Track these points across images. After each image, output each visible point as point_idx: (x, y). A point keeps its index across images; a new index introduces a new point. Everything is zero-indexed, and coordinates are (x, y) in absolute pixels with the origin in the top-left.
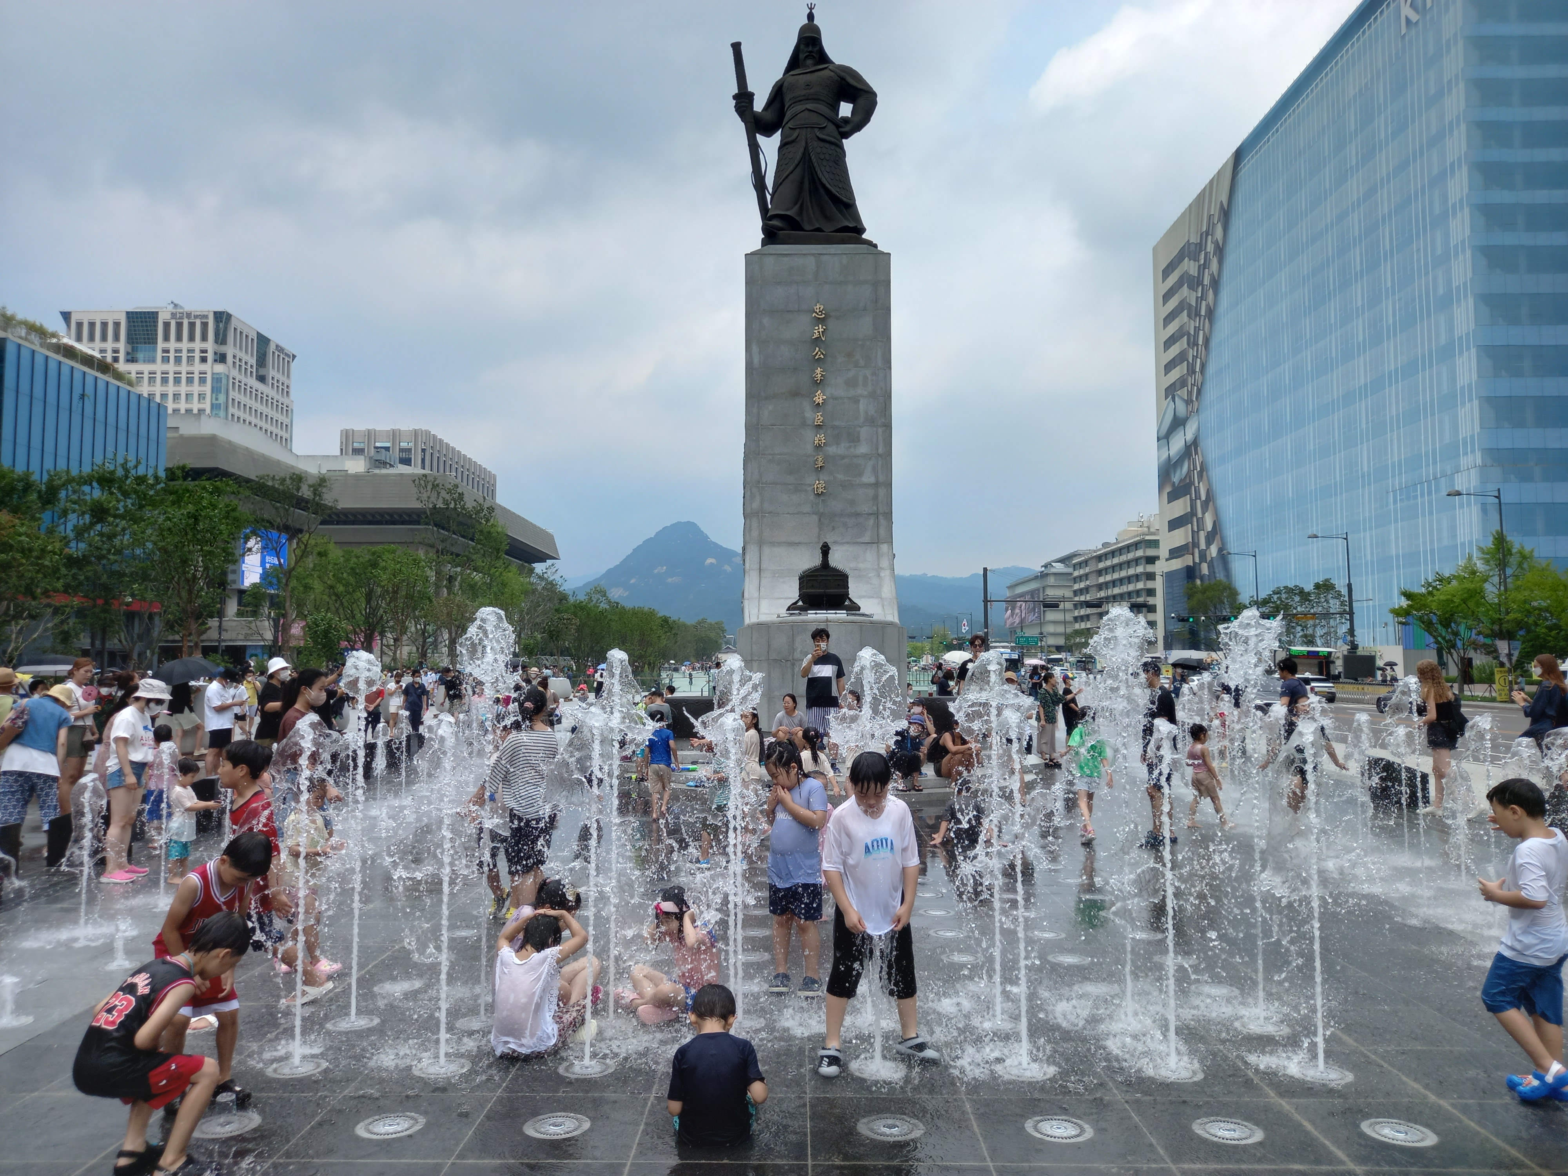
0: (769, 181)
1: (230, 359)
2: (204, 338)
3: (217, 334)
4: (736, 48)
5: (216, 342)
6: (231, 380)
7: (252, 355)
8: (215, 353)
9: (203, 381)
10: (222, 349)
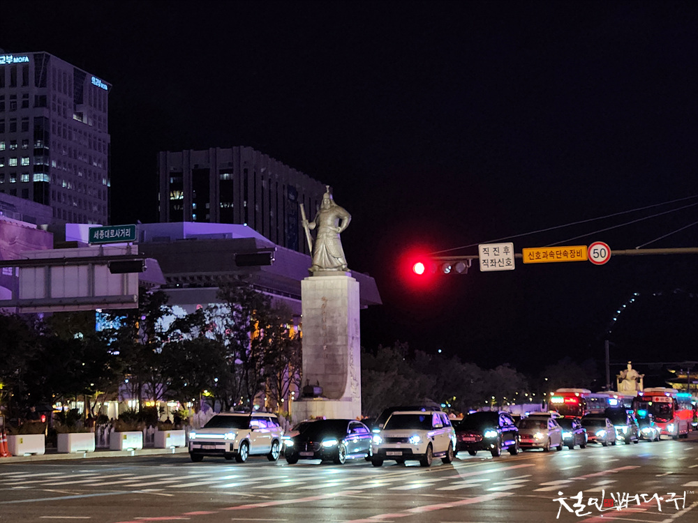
1: (50, 101)
2: (25, 83)
3: (37, 77)
5: (36, 85)
6: (51, 123)
7: (70, 95)
8: (36, 97)
9: (25, 128)
10: (43, 91)
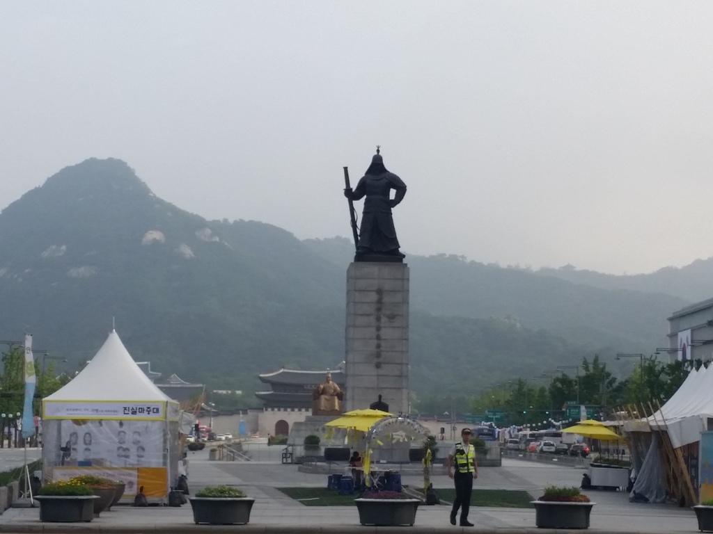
0: (359, 224)
4: (346, 169)
